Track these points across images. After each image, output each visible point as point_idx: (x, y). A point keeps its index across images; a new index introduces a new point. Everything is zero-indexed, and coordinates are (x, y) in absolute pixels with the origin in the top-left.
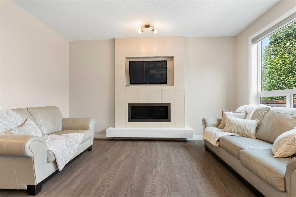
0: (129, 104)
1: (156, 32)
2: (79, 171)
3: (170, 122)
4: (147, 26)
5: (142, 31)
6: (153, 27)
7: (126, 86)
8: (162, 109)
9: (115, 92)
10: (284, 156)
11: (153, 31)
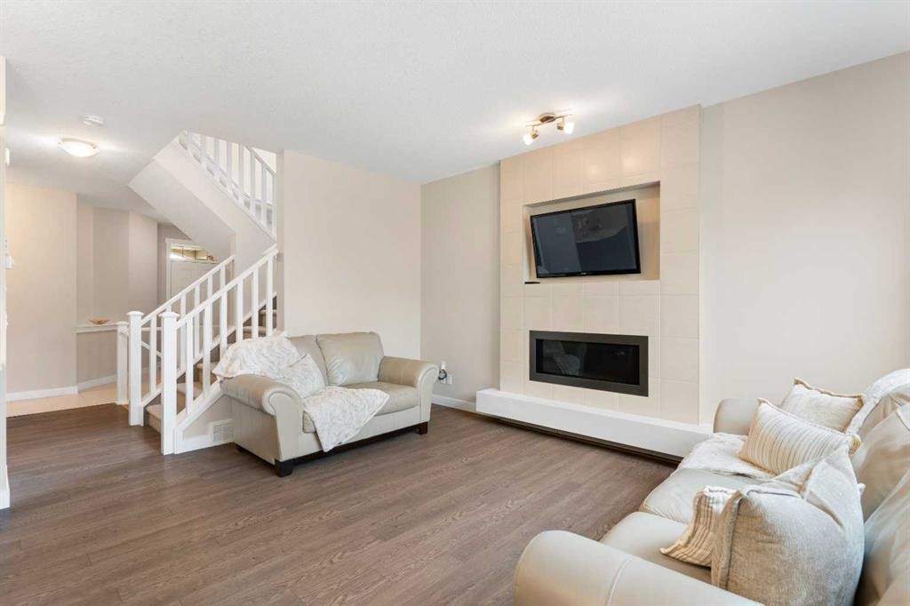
0: (531, 332)
1: (569, 129)
2: (361, 465)
3: (647, 395)
4: (547, 119)
5: (535, 136)
6: (563, 117)
7: (526, 283)
8: (622, 353)
9: (502, 300)
10: (690, 559)
11: (560, 128)
